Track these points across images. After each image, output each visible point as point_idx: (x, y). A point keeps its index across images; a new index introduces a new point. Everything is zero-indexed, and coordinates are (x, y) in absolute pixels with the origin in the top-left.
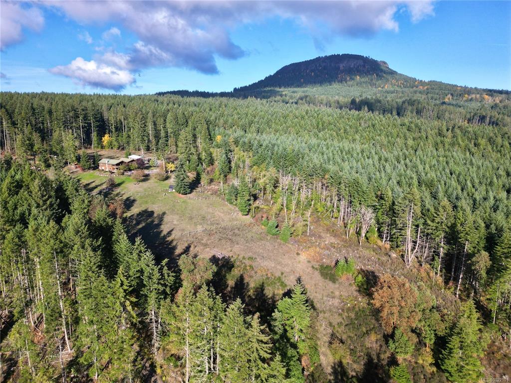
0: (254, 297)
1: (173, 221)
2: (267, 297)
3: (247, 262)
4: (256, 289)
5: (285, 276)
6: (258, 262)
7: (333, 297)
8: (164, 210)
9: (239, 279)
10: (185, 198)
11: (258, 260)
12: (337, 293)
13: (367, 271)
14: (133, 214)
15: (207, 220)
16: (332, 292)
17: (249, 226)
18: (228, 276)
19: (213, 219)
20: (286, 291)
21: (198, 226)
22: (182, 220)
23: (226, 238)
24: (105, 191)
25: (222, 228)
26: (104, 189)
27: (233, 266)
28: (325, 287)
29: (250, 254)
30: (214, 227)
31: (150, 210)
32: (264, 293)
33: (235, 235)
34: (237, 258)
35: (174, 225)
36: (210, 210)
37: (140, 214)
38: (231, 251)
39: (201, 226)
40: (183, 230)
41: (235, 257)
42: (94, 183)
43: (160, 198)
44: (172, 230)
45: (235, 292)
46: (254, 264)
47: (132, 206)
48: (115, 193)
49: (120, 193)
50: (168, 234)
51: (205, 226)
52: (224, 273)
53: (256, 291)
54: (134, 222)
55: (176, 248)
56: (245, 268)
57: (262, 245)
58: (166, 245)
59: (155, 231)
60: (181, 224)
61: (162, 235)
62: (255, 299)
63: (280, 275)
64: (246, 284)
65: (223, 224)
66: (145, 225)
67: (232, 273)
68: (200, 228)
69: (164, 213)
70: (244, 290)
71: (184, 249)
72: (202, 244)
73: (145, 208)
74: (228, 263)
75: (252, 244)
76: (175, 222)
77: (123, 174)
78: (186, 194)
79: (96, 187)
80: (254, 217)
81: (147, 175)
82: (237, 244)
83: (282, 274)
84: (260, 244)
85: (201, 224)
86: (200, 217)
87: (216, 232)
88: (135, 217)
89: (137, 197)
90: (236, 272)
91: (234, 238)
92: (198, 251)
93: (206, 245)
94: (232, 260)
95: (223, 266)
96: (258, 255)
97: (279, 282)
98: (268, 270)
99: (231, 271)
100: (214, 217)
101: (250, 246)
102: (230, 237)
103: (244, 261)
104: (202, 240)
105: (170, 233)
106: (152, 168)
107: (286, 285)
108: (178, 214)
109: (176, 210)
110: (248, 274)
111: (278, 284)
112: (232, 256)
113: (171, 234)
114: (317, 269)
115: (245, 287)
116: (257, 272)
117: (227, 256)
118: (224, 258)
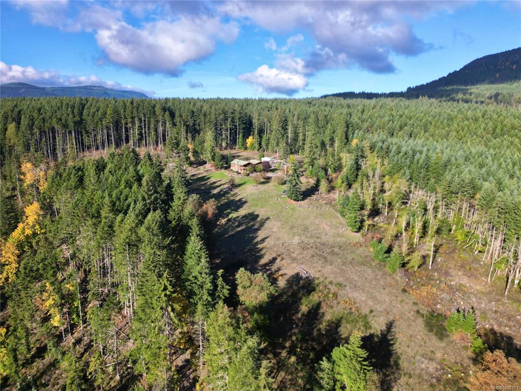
0: (324, 333)
1: (273, 228)
2: (341, 335)
3: (333, 289)
4: (330, 323)
5: (374, 316)
6: (347, 290)
7: (431, 359)
8: (269, 214)
9: (315, 306)
10: (295, 205)
11: (347, 288)
12: (439, 355)
13: (501, 334)
14: (239, 215)
15: (308, 231)
16: (432, 352)
17: (355, 246)
18: (304, 300)
19: (315, 232)
20: (368, 334)
21: (296, 236)
22: (283, 228)
23: (320, 255)
24: (225, 190)
25: (321, 244)
26: (225, 189)
27: (314, 290)
28: (425, 343)
29: (341, 280)
30: (312, 241)
31: (256, 213)
32: (339, 330)
33: (333, 253)
34: (323, 282)
35: (273, 232)
36: (317, 221)
37: (245, 217)
38: (320, 272)
39: (299, 237)
40: (279, 239)
41: (322, 279)
42: (219, 182)
43: (270, 203)
44: (268, 237)
45: (305, 321)
46: (340, 293)
47: (241, 207)
48: (232, 193)
49: (237, 193)
50: (261, 241)
51: (303, 238)
52: (300, 295)
53: (329, 326)
54: (237, 224)
55: (263, 257)
56: (327, 296)
57: (361, 271)
58: (255, 252)
59: (251, 235)
60: (280, 232)
61: (256, 241)
62: (324, 335)
63: (367, 313)
64: (321, 314)
65: (324, 239)
66: (246, 228)
67: (311, 297)
68: (296, 240)
69: (268, 219)
70: (316, 321)
71: (270, 260)
72: (292, 257)
73: (253, 211)
74: (309, 284)
75: (349, 267)
76: (274, 230)
77: (248, 175)
78: (298, 201)
79: (219, 186)
80: (365, 235)
81: (269, 178)
82: (331, 264)
83: (372, 311)
84: (360, 269)
85: (299, 235)
86: (303, 227)
87: (312, 247)
88: (239, 219)
89: (249, 200)
90: (315, 298)
91: (329, 257)
92: (283, 265)
93: (294, 260)
94: (317, 282)
95: (303, 287)
96: (351, 283)
97: (363, 321)
98: (355, 303)
99: (309, 295)
100: (317, 230)
101: (345, 269)
102: (326, 255)
103: (330, 286)
104: (294, 253)
105: (263, 240)
106: (277, 171)
107: (370, 328)
108: (281, 220)
109: (281, 217)
110: (328, 303)
111: (360, 324)
112: (318, 278)
113: (264, 242)
114: (423, 316)
115: (318, 318)
116: (339, 303)
117: (313, 276)
118: (308, 277)
